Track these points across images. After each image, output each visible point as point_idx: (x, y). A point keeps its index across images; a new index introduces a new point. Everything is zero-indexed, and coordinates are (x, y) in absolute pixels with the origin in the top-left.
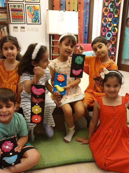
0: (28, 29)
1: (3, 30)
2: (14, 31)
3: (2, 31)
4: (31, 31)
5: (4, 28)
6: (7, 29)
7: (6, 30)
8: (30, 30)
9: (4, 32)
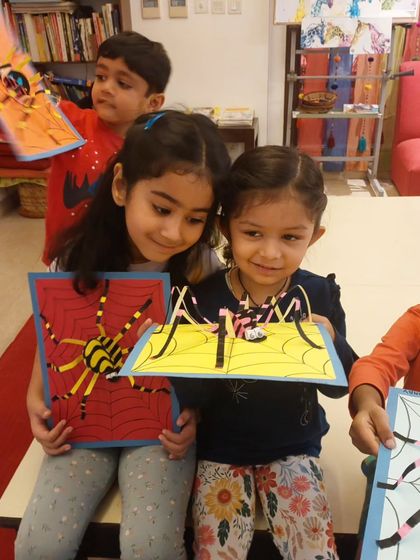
0: (201, 7)
1: (101, 16)
2: (144, 18)
3: (95, 24)
4: (213, 13)
5: (104, 8)
6: (112, 13)
7: (110, 16)
8: (206, 12)
9: (102, 27)
